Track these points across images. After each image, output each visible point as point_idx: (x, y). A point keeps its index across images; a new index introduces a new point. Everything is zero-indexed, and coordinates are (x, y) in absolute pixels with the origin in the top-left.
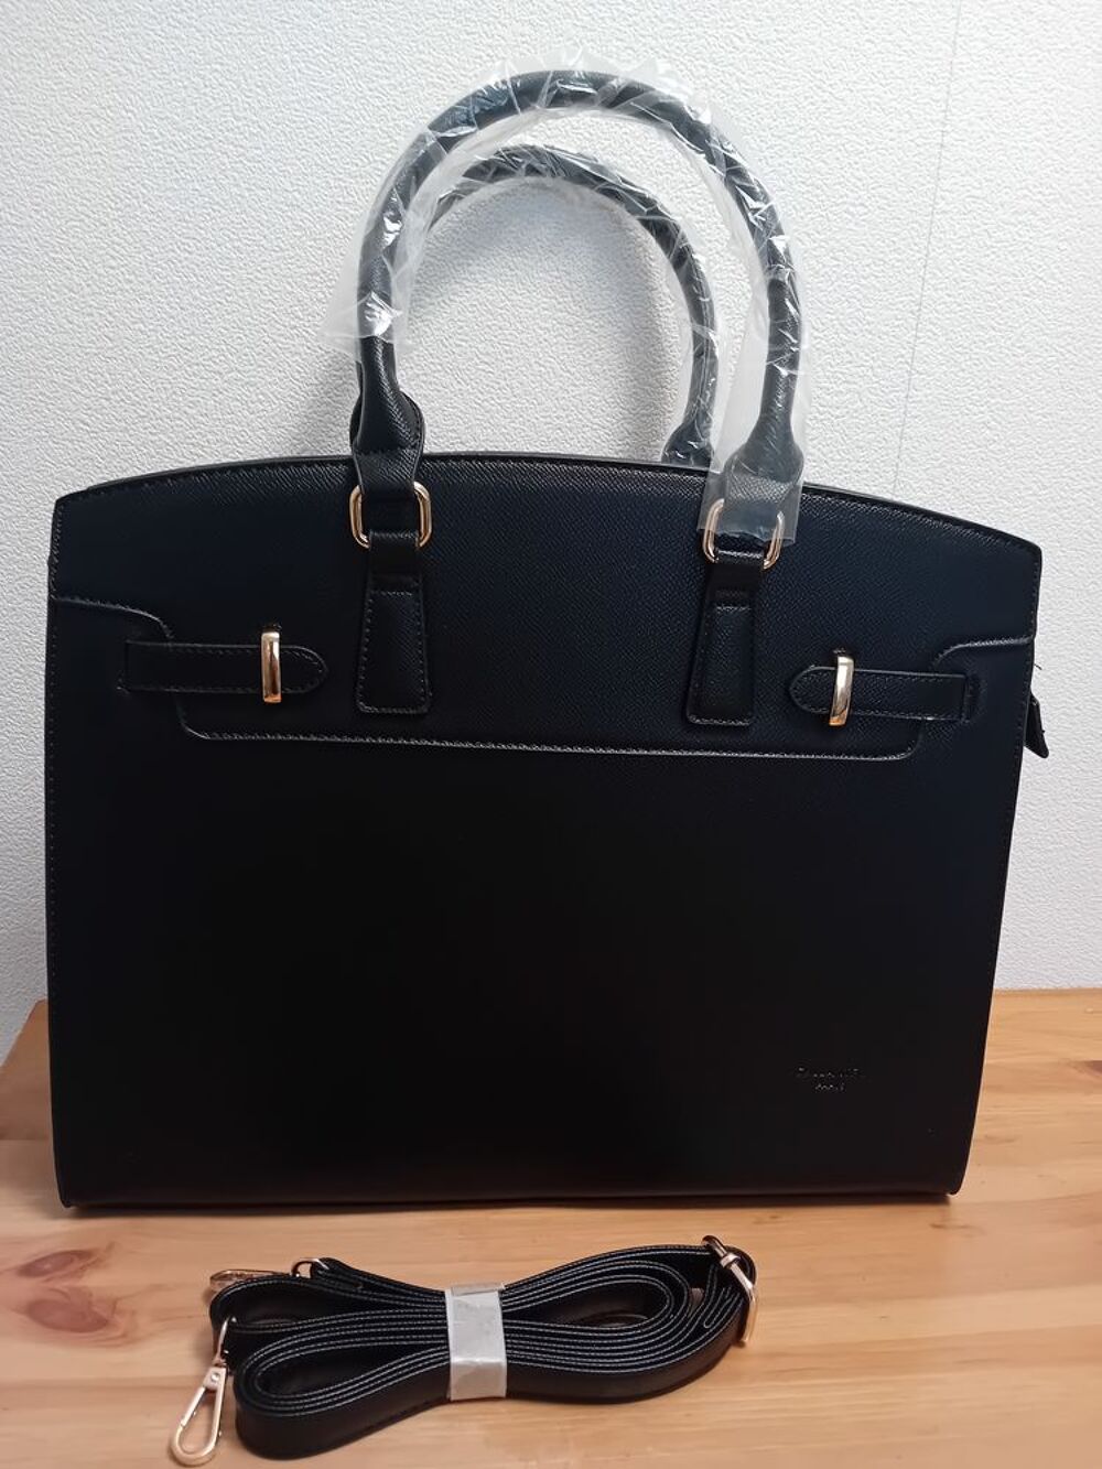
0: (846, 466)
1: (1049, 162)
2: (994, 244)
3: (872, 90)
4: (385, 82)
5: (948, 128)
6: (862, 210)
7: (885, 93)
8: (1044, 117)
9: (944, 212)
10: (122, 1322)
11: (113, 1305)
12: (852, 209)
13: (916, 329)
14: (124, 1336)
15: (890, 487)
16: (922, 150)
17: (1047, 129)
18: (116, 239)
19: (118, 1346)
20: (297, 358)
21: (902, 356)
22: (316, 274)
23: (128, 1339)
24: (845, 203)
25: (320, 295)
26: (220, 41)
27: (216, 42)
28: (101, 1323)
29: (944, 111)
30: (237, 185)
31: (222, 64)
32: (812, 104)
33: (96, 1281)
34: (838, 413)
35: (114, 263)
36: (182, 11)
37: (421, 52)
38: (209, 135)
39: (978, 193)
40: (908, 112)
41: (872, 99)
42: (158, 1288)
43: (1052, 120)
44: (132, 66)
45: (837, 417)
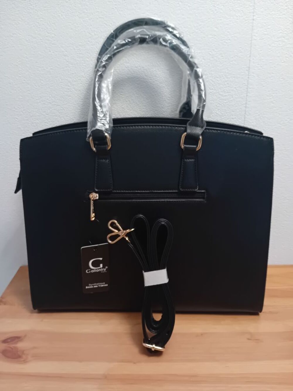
0: (229, 117)
1: (288, 21)
2: (272, 48)
3: (230, 5)
4: (87, 18)
5: (255, 14)
6: (229, 41)
7: (235, 5)
8: (286, 7)
9: (255, 40)
10: (24, 356)
11: (23, 352)
12: (226, 41)
13: (248, 75)
14: (24, 361)
15: (243, 122)
16: (247, 21)
17: (287, 11)
18: (20, 69)
19: (22, 363)
20: (70, 97)
21: (244, 83)
22: (73, 74)
23: (25, 362)
24: (224, 40)
25: (75, 80)
26: (42, 12)
27: (41, 13)
28: (19, 357)
29: (253, 9)
30: (50, 52)
31: (43, 19)
32: (212, 11)
33: (20, 345)
34: (225, 102)
35: (20, 76)
36: (31, 5)
37: (97, 9)
38: (42, 38)
39: (266, 33)
40: (242, 11)
41: (230, 8)
42: (35, 348)
43: (288, 8)
44: (20, 22)
45: (225, 103)
